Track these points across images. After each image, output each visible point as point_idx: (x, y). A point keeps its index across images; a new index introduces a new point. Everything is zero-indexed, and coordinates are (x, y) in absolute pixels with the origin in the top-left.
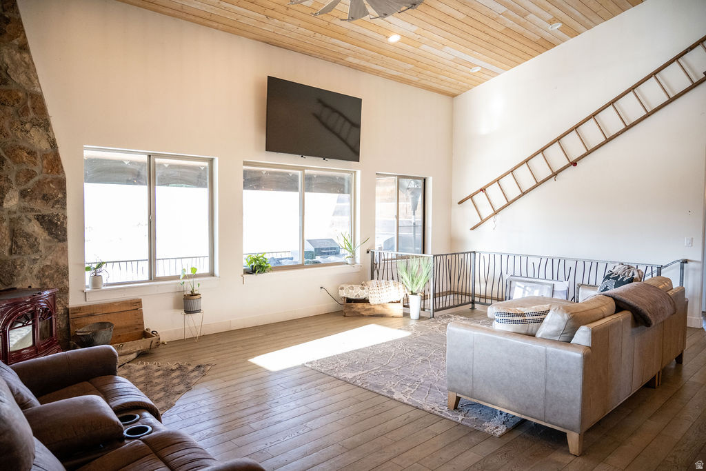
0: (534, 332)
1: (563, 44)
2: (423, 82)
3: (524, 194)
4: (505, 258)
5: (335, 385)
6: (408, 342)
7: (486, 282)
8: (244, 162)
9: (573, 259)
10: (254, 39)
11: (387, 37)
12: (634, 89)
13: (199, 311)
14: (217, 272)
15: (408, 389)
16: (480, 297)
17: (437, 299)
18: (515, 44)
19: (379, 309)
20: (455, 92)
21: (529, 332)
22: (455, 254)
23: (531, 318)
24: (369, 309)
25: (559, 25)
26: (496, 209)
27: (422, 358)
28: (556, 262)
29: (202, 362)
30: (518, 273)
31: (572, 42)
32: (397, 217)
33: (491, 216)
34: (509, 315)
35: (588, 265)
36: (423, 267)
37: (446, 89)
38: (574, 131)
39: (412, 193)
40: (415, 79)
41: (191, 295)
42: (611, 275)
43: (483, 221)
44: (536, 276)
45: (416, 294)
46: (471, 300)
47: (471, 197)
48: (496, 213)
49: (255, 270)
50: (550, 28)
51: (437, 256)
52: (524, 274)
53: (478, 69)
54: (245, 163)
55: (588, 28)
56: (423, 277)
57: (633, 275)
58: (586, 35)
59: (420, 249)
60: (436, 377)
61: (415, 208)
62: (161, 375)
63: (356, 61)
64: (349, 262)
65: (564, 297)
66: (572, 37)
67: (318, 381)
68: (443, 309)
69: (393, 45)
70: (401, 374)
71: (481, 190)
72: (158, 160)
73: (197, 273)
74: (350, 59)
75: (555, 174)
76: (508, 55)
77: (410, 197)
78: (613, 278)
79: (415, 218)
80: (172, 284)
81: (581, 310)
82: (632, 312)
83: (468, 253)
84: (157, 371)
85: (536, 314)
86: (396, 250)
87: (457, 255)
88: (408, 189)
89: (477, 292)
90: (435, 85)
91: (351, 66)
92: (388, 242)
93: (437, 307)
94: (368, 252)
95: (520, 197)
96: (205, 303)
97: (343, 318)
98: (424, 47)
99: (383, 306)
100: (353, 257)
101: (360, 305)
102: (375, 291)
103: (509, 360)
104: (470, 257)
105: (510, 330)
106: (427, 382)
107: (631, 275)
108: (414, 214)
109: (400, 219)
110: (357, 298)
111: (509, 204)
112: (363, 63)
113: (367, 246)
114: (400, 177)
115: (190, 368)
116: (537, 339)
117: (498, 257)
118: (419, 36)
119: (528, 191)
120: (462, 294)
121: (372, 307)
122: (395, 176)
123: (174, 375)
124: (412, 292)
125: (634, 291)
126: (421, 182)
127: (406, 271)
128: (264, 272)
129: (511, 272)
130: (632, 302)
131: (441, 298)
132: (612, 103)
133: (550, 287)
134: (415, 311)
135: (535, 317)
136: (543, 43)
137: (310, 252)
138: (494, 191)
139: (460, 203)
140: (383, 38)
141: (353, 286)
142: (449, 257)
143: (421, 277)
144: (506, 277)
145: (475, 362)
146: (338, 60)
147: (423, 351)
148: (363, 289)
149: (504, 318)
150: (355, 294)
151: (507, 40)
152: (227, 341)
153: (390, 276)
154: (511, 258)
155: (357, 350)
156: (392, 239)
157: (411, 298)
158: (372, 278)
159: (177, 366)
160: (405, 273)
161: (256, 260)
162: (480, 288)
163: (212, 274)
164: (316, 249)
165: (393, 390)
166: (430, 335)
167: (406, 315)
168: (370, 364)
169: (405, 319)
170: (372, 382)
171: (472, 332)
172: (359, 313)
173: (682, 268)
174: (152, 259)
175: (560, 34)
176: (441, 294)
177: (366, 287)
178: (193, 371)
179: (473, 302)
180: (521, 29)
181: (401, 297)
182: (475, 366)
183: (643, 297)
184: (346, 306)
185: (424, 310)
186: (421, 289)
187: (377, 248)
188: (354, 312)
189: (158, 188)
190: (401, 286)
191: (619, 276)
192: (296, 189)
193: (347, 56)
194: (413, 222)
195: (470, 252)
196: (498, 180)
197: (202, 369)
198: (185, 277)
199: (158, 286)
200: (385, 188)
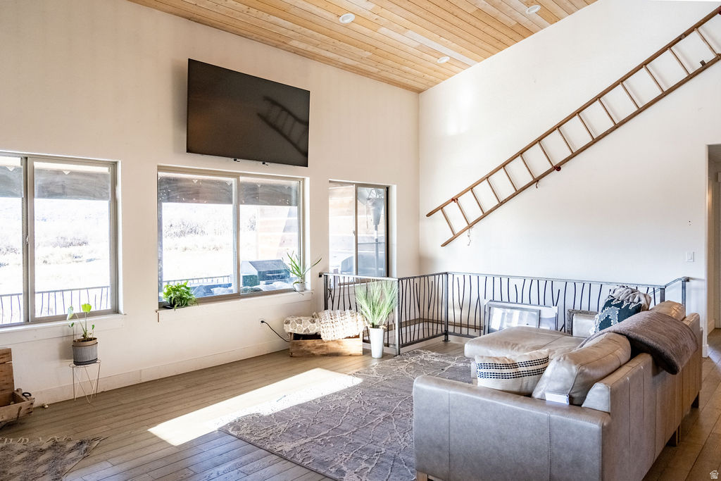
0: (529, 389)
1: (541, 32)
2: (384, 74)
3: (501, 203)
4: (482, 279)
5: (266, 464)
6: (367, 390)
7: (461, 309)
8: (158, 166)
9: (561, 280)
10: (171, 13)
11: (339, 16)
12: (622, 82)
13: (94, 361)
14: (121, 308)
15: (364, 465)
16: (455, 325)
17: (404, 329)
18: (488, 29)
19: (334, 347)
20: (421, 86)
21: (524, 390)
22: (424, 276)
23: (525, 369)
24: (322, 347)
25: (538, 8)
26: (471, 221)
27: (383, 414)
28: (542, 284)
29: (87, 435)
30: (497, 297)
31: (551, 29)
32: (356, 233)
33: (464, 230)
34: (496, 366)
35: (579, 286)
36: (386, 294)
37: (410, 83)
38: (557, 131)
39: (374, 204)
40: (375, 70)
41: (83, 341)
42: (612, 300)
43: (455, 236)
44: (519, 301)
45: (377, 327)
46: (443, 329)
47: (441, 208)
48: (470, 226)
49: (174, 303)
50: (527, 12)
51: (402, 279)
52: (505, 299)
53: (445, 59)
54: (160, 168)
55: (570, 13)
56: (387, 306)
57: (639, 301)
58: (567, 21)
59: (383, 269)
60: (401, 443)
61: (377, 222)
62: (23, 460)
63: (302, 46)
64: (297, 289)
65: (553, 326)
66: (551, 23)
67: (244, 458)
68: (411, 343)
69: (346, 26)
70: (356, 441)
71: (453, 200)
72: (38, 165)
73: (92, 310)
74: (295, 43)
75: (536, 181)
76: (480, 43)
77: (372, 208)
78: (615, 305)
79: (377, 234)
80: (58, 326)
81: (593, 359)
82: (652, 355)
83: (439, 274)
84: (21, 452)
85: (531, 363)
86: (354, 271)
87: (426, 278)
88: (369, 199)
89: (451, 318)
90: (398, 78)
91: (296, 52)
92: (345, 262)
93: (404, 342)
94: (320, 276)
95: (497, 207)
96: (101, 350)
97: (289, 360)
98: (383, 30)
99: (338, 342)
100: (302, 283)
101: (310, 342)
102: (328, 325)
103: (499, 432)
104: (440, 281)
105: (499, 387)
106: (389, 453)
107: (636, 300)
108: (376, 229)
109: (358, 235)
110: (307, 333)
111: (485, 215)
112: (310, 48)
113: (318, 269)
114: (358, 185)
115: (70, 446)
116: (535, 400)
117: (474, 279)
118: (377, 17)
119: (506, 201)
120: (433, 322)
121: (325, 344)
122: (353, 184)
123: (42, 458)
124: (373, 324)
125: (649, 324)
126: (383, 191)
127: (366, 298)
128: (187, 305)
129: (489, 296)
130: (651, 342)
131: (408, 328)
132: (599, 97)
133: (535, 313)
134: (376, 348)
135: (530, 368)
136: (519, 29)
137: (251, 276)
138: (467, 200)
139: (429, 215)
140: (333, 17)
141: (302, 318)
142: (417, 280)
143: (384, 305)
144: (484, 302)
145: (451, 433)
146: (279, 43)
147: (385, 403)
148: (314, 322)
149: (489, 371)
150: (304, 329)
151: (478, 24)
152: (132, 400)
153: (347, 305)
154: (490, 280)
155: (301, 406)
156: (350, 259)
157: (372, 331)
158: (326, 308)
159: (51, 443)
160: (364, 301)
161: (174, 290)
162: (454, 315)
163: (116, 311)
164: (259, 273)
165: (345, 468)
166: (396, 378)
167: (367, 352)
168: (317, 427)
169: (365, 358)
170: (317, 456)
171: (447, 391)
172: (308, 352)
173: (684, 288)
174: (29, 294)
175: (538, 18)
176: (408, 323)
177: (317, 320)
178: (71, 450)
179: (446, 333)
180: (495, 12)
181: (359, 330)
182: (452, 438)
183: (661, 333)
184: (293, 344)
185: (387, 345)
186: (384, 320)
187: (331, 270)
188: (303, 351)
189: (37, 200)
190: (359, 317)
191: (623, 302)
192: (229, 201)
193: (290, 38)
194: (376, 238)
195: (442, 274)
196: (471, 188)
197: (85, 447)
198: (74, 317)
199: (36, 330)
200: (341, 199)
